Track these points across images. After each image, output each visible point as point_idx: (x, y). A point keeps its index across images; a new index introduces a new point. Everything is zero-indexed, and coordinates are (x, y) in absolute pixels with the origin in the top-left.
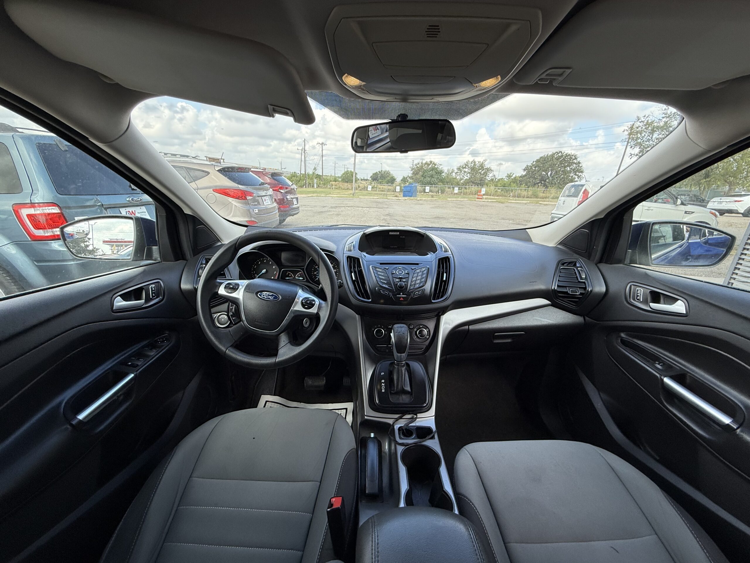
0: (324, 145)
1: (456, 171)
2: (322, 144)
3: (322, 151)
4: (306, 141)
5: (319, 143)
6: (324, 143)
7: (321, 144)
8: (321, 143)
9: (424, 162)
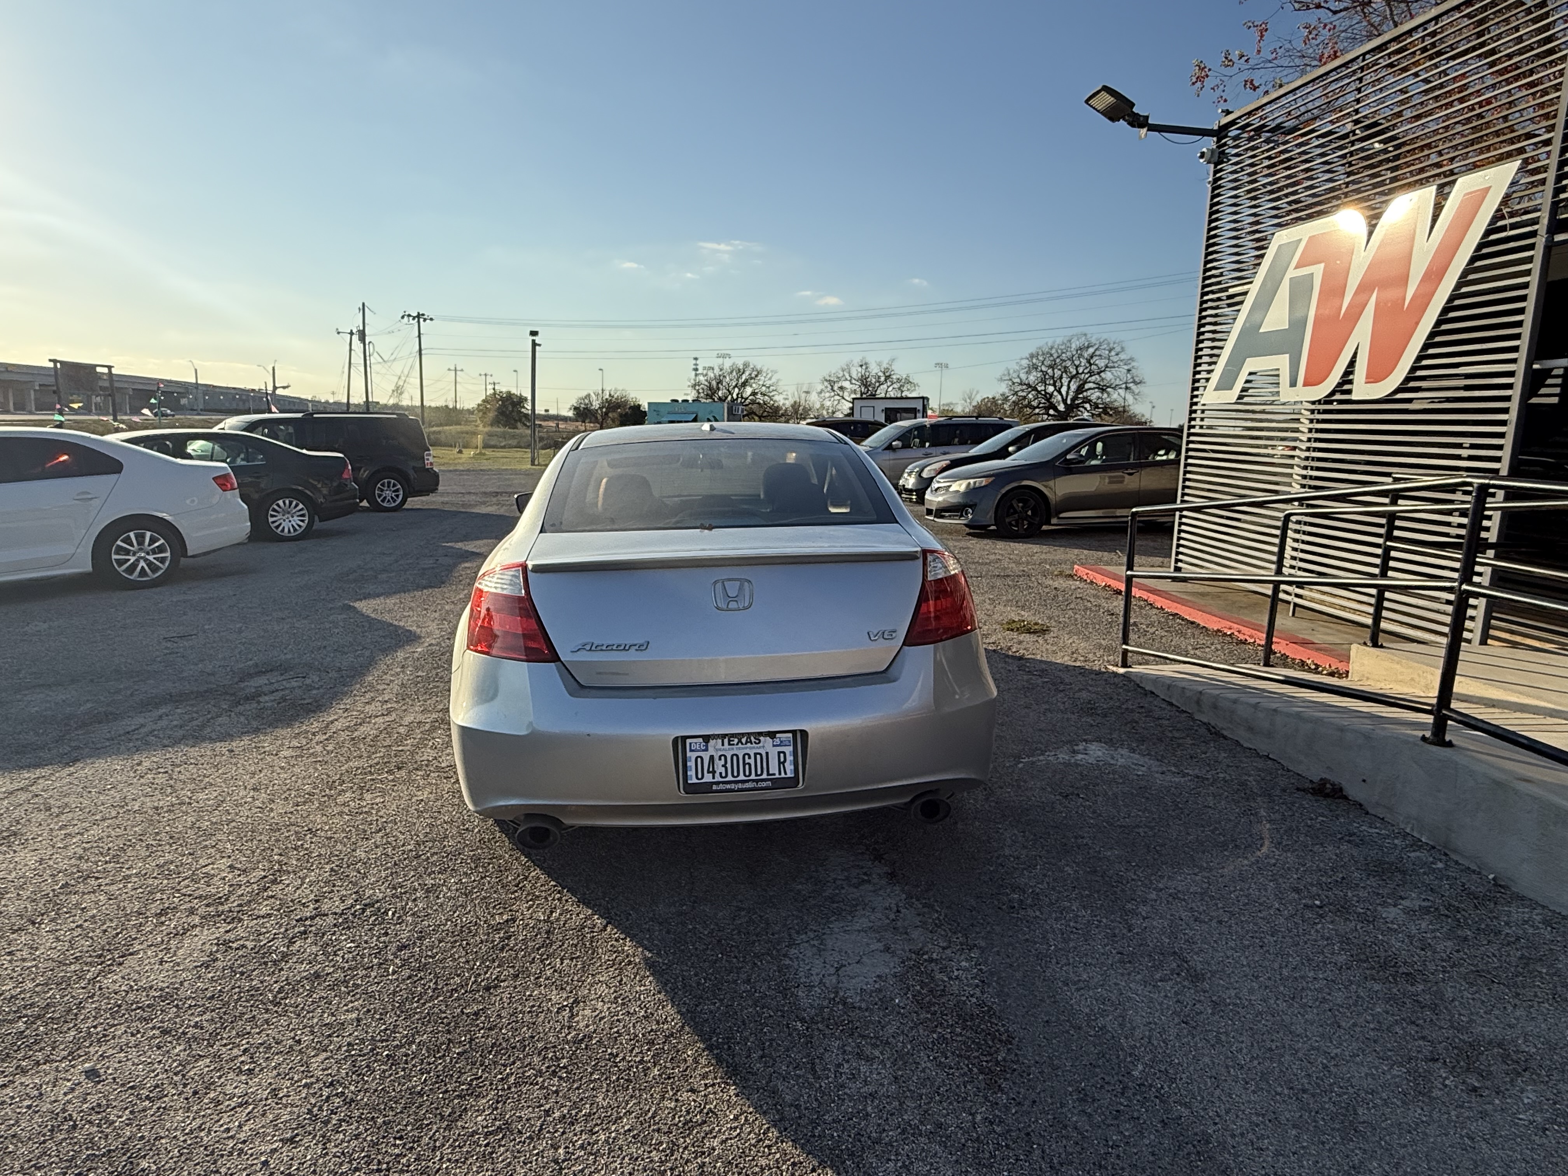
0: (425, 320)
1: (820, 387)
2: (419, 316)
3: (419, 336)
4: (366, 309)
5: (409, 316)
6: (423, 315)
7: (414, 318)
8: (415, 314)
9: (727, 364)
